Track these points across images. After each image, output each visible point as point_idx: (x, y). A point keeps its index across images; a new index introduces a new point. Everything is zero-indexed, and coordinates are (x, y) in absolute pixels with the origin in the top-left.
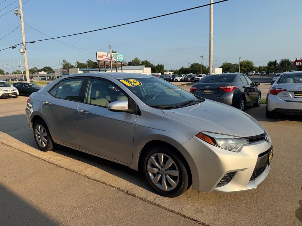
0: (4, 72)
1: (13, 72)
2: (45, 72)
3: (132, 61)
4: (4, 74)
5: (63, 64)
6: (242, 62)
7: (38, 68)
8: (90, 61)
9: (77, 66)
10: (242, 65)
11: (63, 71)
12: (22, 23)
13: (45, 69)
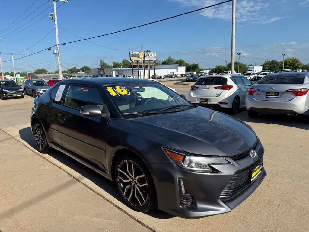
0: (47, 71)
1: (56, 71)
2: (83, 71)
3: (166, 60)
4: (47, 74)
5: (100, 64)
6: (286, 60)
7: (77, 68)
8: (126, 60)
9: (113, 66)
10: (287, 63)
11: (99, 71)
12: (56, 26)
13: (82, 69)
